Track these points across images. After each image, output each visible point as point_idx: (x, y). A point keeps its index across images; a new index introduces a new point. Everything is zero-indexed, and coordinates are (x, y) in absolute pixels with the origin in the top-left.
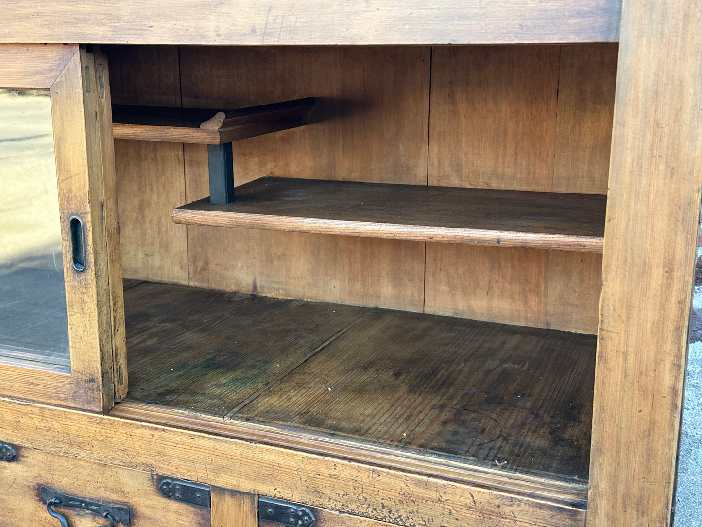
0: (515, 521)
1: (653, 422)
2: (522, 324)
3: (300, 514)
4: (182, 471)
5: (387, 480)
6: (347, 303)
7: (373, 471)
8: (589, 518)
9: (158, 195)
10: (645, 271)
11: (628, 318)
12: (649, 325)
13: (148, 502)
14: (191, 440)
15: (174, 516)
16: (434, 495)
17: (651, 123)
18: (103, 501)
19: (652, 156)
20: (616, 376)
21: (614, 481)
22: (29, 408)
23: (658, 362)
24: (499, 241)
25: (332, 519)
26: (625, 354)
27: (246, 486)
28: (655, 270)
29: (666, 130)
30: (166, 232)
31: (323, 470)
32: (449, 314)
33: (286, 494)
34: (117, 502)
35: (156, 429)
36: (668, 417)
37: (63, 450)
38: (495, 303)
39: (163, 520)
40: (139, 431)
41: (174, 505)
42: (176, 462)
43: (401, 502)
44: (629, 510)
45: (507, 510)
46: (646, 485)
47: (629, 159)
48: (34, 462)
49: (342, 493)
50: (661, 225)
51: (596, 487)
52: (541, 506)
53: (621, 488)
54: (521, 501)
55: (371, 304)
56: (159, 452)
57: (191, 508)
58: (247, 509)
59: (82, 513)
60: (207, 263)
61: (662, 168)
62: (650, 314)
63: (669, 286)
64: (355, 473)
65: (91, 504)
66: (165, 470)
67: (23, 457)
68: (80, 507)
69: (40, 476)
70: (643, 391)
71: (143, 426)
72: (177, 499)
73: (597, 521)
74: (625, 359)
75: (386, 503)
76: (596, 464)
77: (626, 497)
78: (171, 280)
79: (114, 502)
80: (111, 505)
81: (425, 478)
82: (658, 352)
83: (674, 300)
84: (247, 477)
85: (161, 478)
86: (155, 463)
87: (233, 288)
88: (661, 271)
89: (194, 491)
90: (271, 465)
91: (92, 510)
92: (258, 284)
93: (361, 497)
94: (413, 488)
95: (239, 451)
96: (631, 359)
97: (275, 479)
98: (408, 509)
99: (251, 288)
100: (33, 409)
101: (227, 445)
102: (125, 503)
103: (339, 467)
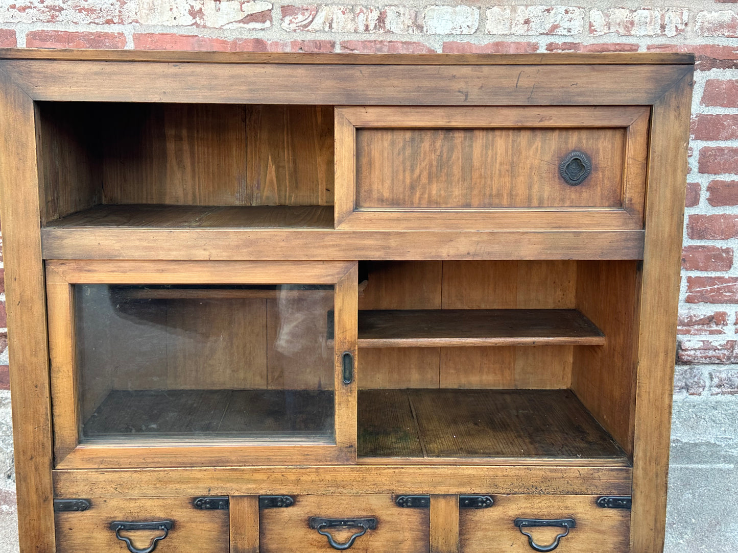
0: (600, 480)
1: (661, 422)
2: (501, 388)
3: (485, 500)
4: (413, 489)
5: (535, 472)
6: (388, 388)
7: (528, 468)
8: (634, 471)
9: (245, 328)
10: (657, 355)
11: (650, 377)
12: (659, 378)
13: (389, 512)
14: (420, 471)
15: (406, 517)
16: (560, 475)
17: (658, 293)
18: (357, 518)
19: (658, 306)
20: (645, 402)
21: (645, 451)
22: (308, 470)
23: (663, 394)
24: (534, 343)
25: (503, 499)
26: (649, 392)
27: (453, 490)
28: (660, 355)
29: (663, 295)
30: (250, 353)
31: (500, 473)
32: (456, 387)
33: (477, 491)
34: (367, 517)
35: (397, 468)
36: (667, 418)
37: (331, 491)
38: (484, 377)
39: (398, 521)
40: (386, 471)
41: (406, 511)
42: (409, 485)
43: (542, 482)
44: (652, 464)
45: (596, 475)
46: (659, 451)
47: (649, 308)
48: (307, 503)
49: (509, 484)
50: (663, 335)
51: (637, 456)
52: (612, 470)
53: (648, 454)
54: (602, 469)
55: (404, 387)
56: (398, 481)
57: (417, 510)
58: (453, 504)
59: (341, 529)
60: (282, 372)
61: (662, 310)
62: (659, 374)
63: (666, 361)
64: (517, 472)
65: (348, 521)
66: (401, 491)
67: (299, 501)
68: (340, 525)
69: (310, 511)
70: (657, 408)
71: (388, 468)
72: (408, 507)
73: (638, 472)
74: (649, 395)
75: (534, 484)
76: (637, 445)
77: (651, 457)
78: (252, 387)
79: (364, 517)
80: (362, 519)
81: (555, 467)
82: (663, 390)
83: (669, 366)
84: (454, 485)
85: (398, 496)
86: (395, 488)
87: (303, 387)
88: (663, 354)
89: (420, 499)
90: (469, 476)
91: (350, 525)
92: (322, 383)
93: (520, 484)
94: (549, 473)
95: (449, 472)
96: (651, 395)
97: (471, 483)
98: (546, 485)
99: (317, 386)
100: (311, 470)
101: (442, 470)
102: (372, 516)
103: (509, 470)
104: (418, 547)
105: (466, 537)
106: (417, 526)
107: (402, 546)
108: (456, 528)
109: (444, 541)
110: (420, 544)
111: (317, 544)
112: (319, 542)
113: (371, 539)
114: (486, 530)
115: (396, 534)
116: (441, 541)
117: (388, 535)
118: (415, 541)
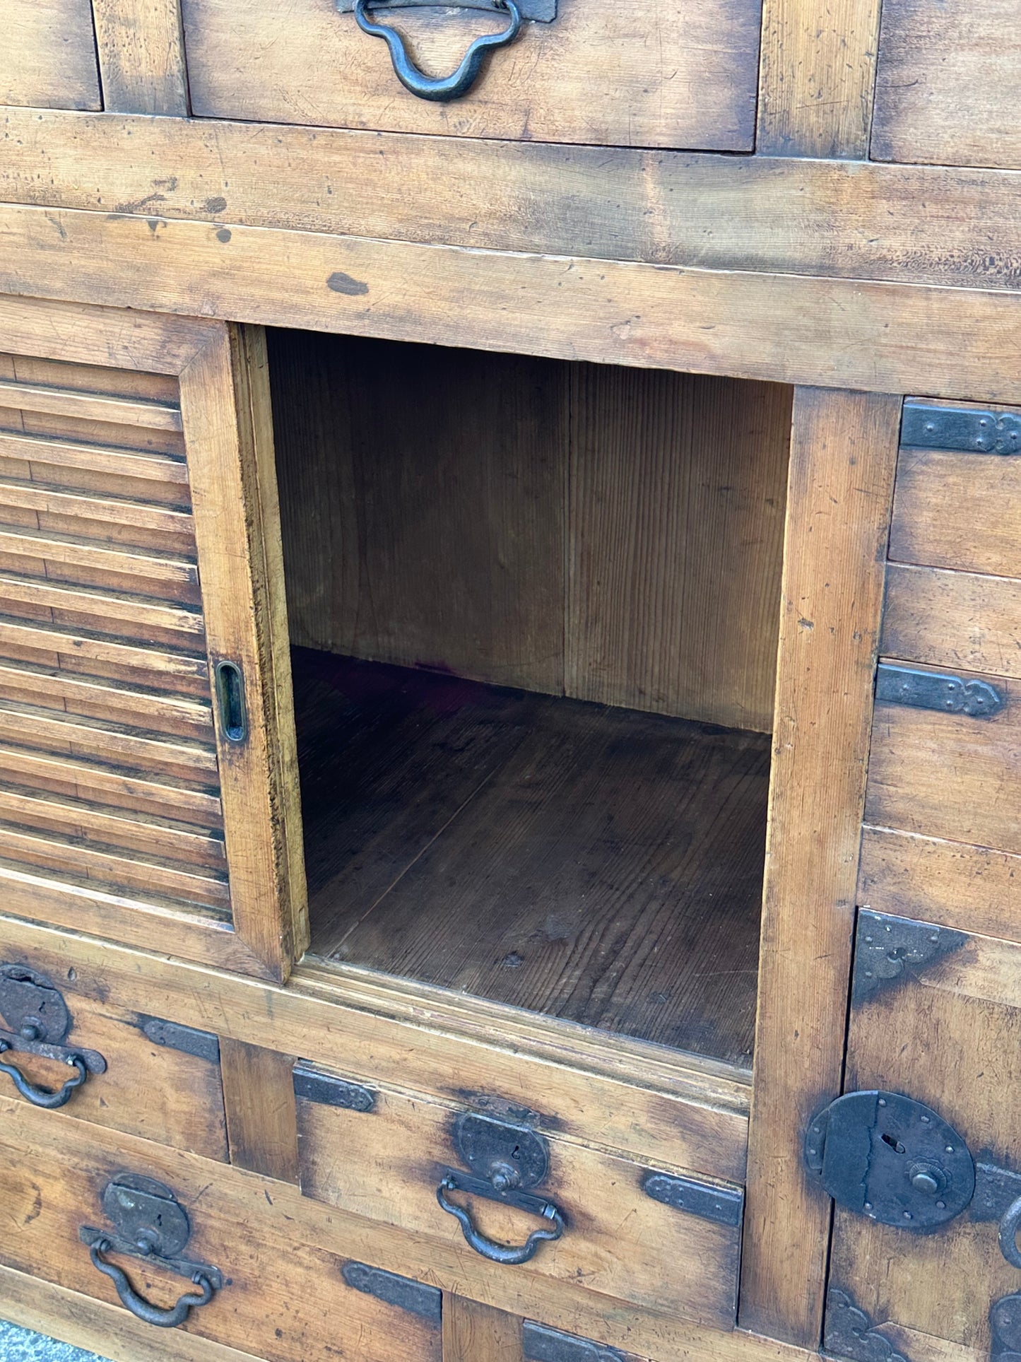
104: (715, 110)
105: (907, 72)
106: (711, 14)
107: (653, 101)
108: (866, 36)
109: (813, 88)
110: (722, 97)
111: (360, 73)
112: (368, 70)
113: (542, 66)
114: (992, 45)
115: (633, 54)
116: (802, 89)
117: (602, 53)
118: (700, 82)
